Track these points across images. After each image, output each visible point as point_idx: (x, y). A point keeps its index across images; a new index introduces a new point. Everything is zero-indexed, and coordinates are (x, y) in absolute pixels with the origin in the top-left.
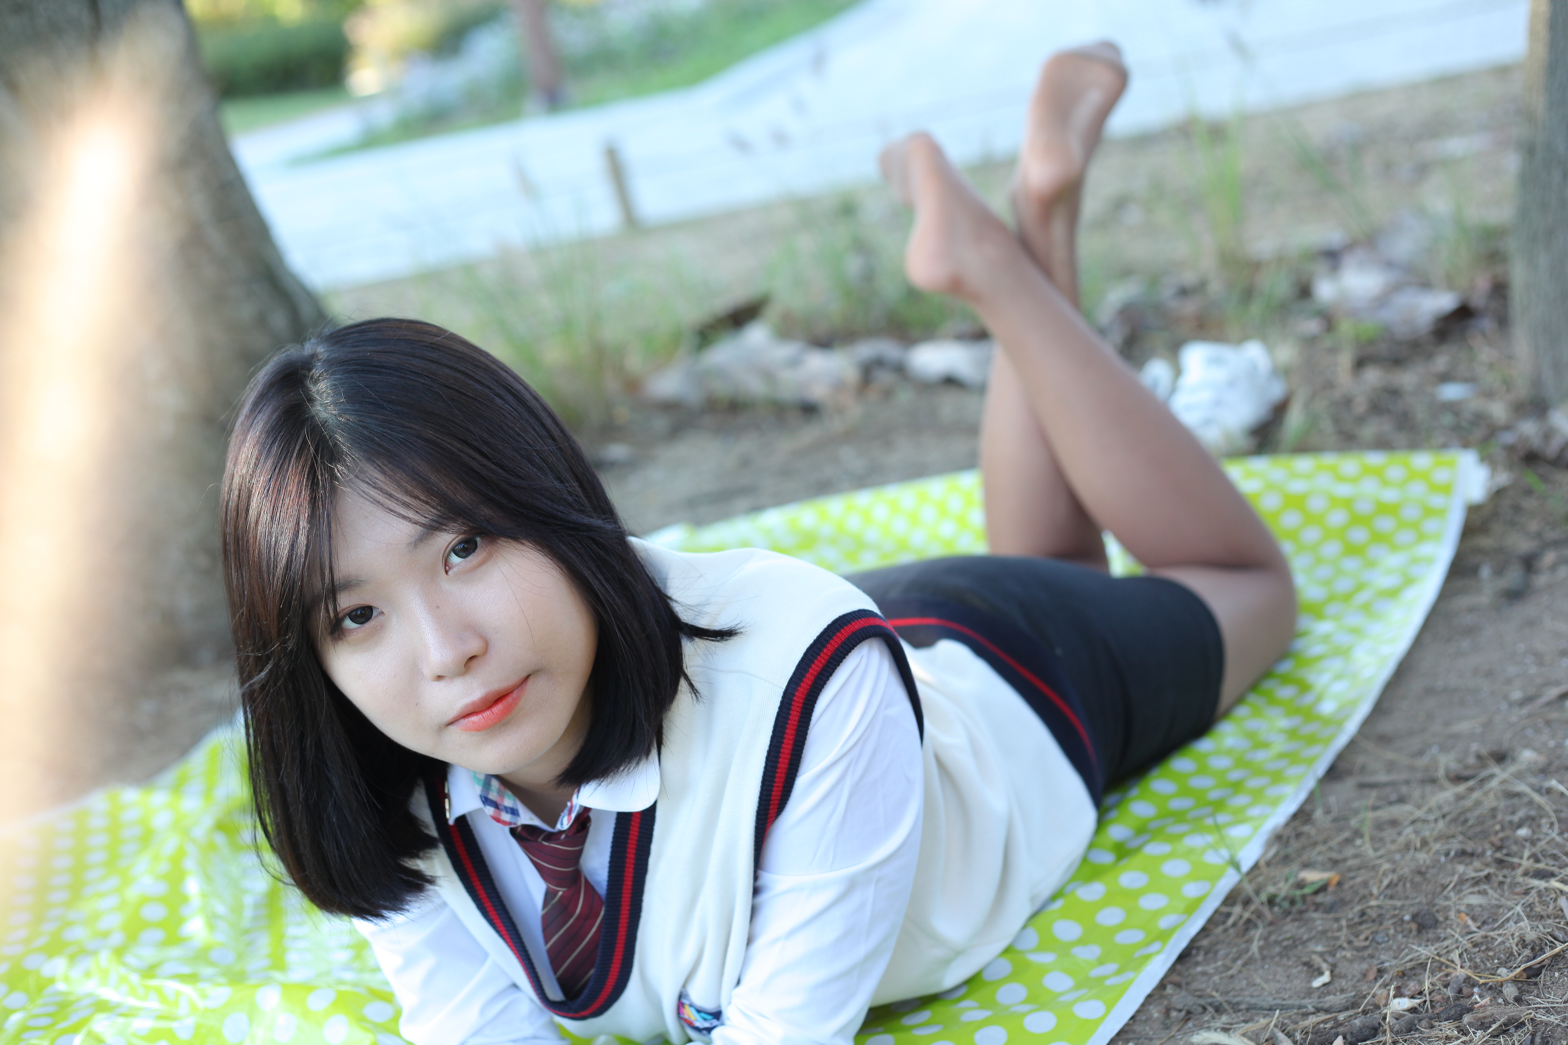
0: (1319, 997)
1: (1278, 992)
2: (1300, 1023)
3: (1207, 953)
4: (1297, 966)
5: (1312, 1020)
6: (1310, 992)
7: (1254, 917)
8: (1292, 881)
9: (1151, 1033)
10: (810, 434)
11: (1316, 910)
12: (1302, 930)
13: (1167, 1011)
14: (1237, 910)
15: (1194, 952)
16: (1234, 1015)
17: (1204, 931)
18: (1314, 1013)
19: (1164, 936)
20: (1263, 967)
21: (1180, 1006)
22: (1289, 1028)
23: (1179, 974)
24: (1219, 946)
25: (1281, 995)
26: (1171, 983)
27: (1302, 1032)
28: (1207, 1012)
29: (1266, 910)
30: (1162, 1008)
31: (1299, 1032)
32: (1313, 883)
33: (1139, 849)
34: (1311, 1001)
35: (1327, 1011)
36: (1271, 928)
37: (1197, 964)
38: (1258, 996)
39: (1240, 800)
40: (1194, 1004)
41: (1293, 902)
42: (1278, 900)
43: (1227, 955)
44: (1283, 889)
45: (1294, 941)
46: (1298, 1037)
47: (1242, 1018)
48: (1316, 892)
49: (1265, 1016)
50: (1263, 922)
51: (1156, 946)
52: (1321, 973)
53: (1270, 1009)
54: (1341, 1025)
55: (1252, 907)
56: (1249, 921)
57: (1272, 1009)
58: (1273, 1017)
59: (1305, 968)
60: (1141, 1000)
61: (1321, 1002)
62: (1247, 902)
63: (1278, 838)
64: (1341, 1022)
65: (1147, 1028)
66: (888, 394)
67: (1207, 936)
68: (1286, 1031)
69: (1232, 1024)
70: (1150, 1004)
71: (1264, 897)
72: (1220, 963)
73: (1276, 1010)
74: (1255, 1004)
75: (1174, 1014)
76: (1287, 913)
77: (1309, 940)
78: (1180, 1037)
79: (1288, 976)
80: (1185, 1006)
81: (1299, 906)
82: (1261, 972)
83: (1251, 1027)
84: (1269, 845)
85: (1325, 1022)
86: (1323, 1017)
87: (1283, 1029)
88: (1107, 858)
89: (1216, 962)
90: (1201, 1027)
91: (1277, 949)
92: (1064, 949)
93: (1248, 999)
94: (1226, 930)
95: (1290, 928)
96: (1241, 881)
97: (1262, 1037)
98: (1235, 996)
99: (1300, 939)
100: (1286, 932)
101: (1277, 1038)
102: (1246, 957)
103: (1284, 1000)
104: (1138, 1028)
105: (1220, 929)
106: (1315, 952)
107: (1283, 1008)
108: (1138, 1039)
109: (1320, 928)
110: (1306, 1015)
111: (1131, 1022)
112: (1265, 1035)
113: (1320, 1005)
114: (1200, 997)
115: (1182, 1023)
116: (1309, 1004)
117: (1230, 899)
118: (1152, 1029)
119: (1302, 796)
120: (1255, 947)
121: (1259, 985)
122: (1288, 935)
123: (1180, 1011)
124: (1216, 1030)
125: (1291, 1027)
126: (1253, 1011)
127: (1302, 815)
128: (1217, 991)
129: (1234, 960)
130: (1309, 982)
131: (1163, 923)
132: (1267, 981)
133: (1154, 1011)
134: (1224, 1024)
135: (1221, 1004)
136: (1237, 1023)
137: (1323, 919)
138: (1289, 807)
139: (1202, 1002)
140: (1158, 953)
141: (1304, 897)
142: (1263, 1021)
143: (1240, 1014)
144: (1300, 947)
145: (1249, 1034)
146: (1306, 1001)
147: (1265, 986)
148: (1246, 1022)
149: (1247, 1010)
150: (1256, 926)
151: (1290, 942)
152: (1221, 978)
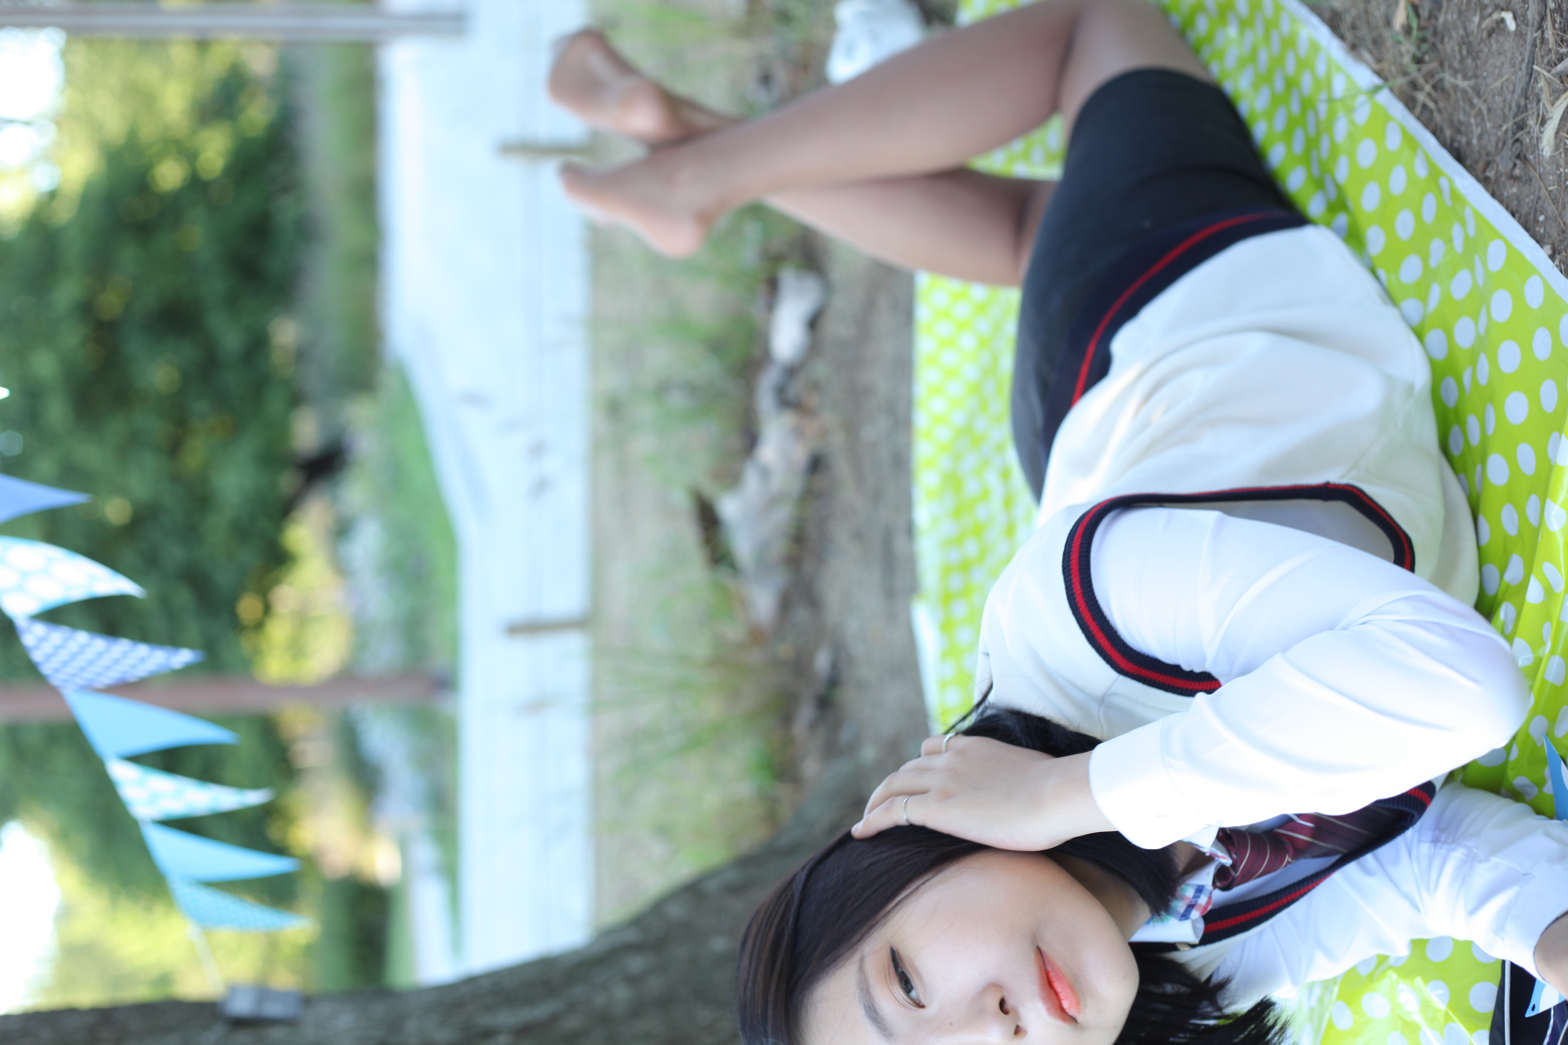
0: (1527, 25)
1: (1514, 66)
2: (1550, 46)
3: (1459, 132)
4: (1490, 43)
5: (1549, 34)
6: (1519, 34)
7: (1432, 82)
8: (1401, 38)
9: (1532, 197)
10: (841, 467)
11: (1436, 18)
12: (1454, 35)
13: (1512, 178)
14: (1421, 97)
15: (1456, 145)
16: (1529, 112)
17: (1436, 132)
18: (1543, 32)
19: (1434, 173)
20: (1485, 78)
21: (1511, 165)
22: (1553, 58)
23: (1476, 162)
24: (1455, 119)
25: (1517, 62)
26: (1484, 171)
27: (1560, 45)
28: (1521, 138)
29: (1426, 68)
30: (1509, 183)
31: (1559, 49)
32: (1408, 17)
33: (1339, 188)
34: (1529, 33)
35: (1543, 19)
36: (1446, 65)
37: (1469, 143)
38: (1514, 85)
39: (1306, 82)
40: (1511, 150)
41: (1423, 40)
42: (1419, 54)
43: (1465, 113)
44: (1408, 47)
45: (1464, 43)
46: (1564, 50)
47: (1535, 104)
48: (1418, 15)
49: (1536, 81)
50: (1438, 73)
51: (1444, 183)
52: (1503, 20)
53: (1531, 75)
54: (1559, 6)
55: (1421, 81)
56: (1434, 87)
57: (1531, 73)
58: (1539, 73)
59: (1494, 36)
60: (1495, 203)
61: (1533, 23)
62: (1414, 86)
63: (1353, 48)
64: (1557, 6)
65: (1527, 200)
66: (815, 386)
67: (1442, 130)
68: (1557, 62)
69: (1538, 115)
70: (1502, 195)
71: (1412, 68)
72: (1473, 121)
73: (1532, 69)
74: (1522, 89)
75: (1517, 172)
76: (1434, 47)
77: (1465, 29)
78: (1542, 170)
79: (1499, 54)
80: (1510, 159)
81: (1429, 34)
82: (1489, 81)
83: (1545, 97)
84: (1359, 58)
85: (1554, 22)
86: (1548, 23)
87: (1553, 64)
88: (1342, 219)
89: (1470, 125)
90: (1536, 147)
91: (1469, 61)
92: (1429, 275)
93: (1516, 96)
94: (1439, 111)
95: (1450, 46)
96: (1392, 90)
97: (1558, 87)
98: (1510, 109)
99: (1462, 37)
100: (1453, 50)
101: (1562, 71)
102: (1471, 93)
103: (1523, 60)
104: (1524, 210)
105: (1437, 117)
106: (1480, 24)
107: (1532, 61)
108: (1536, 210)
109: (1455, 16)
110: (1543, 40)
111: (1517, 215)
112: (1556, 83)
113: (1536, 25)
114: (1504, 144)
115: (1528, 165)
116: (1532, 34)
117: (1409, 103)
118: (1528, 196)
119: (1315, 20)
120: (1462, 84)
121: (1503, 83)
122: (1457, 49)
123: (1515, 165)
124: (1542, 132)
125: (1553, 57)
126: (1529, 93)
127: (1334, 22)
128: (1501, 126)
129: (1472, 105)
130: (1509, 33)
131: (1421, 172)
132: (1500, 76)
133: (1510, 192)
134: (1537, 123)
135: (1516, 123)
136: (1538, 110)
137: (1446, 12)
138: (1323, 34)
139: (1510, 142)
140: (1451, 182)
141: (1420, 28)
142: (1542, 84)
143: (1529, 106)
144: (1471, 39)
145: (1552, 98)
146: (1529, 39)
147: (1505, 78)
148: (1539, 101)
149: (1527, 98)
150: (1441, 81)
151: (1464, 48)
152: (1489, 121)
